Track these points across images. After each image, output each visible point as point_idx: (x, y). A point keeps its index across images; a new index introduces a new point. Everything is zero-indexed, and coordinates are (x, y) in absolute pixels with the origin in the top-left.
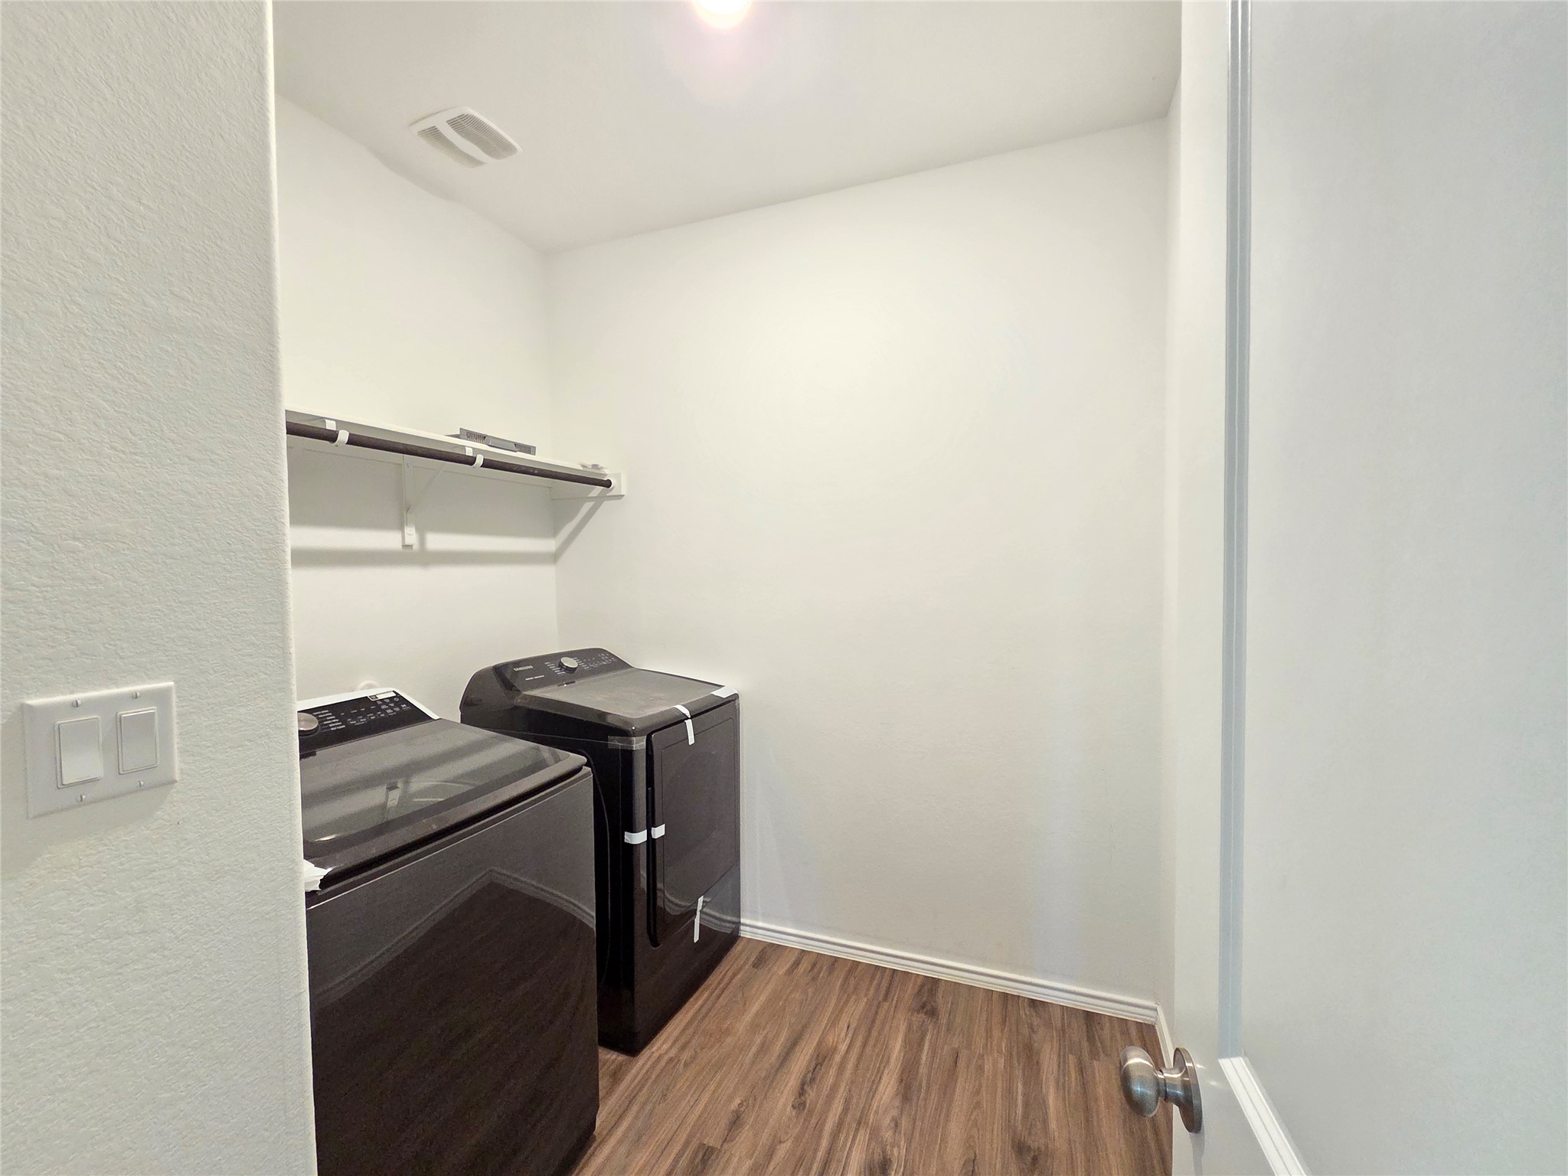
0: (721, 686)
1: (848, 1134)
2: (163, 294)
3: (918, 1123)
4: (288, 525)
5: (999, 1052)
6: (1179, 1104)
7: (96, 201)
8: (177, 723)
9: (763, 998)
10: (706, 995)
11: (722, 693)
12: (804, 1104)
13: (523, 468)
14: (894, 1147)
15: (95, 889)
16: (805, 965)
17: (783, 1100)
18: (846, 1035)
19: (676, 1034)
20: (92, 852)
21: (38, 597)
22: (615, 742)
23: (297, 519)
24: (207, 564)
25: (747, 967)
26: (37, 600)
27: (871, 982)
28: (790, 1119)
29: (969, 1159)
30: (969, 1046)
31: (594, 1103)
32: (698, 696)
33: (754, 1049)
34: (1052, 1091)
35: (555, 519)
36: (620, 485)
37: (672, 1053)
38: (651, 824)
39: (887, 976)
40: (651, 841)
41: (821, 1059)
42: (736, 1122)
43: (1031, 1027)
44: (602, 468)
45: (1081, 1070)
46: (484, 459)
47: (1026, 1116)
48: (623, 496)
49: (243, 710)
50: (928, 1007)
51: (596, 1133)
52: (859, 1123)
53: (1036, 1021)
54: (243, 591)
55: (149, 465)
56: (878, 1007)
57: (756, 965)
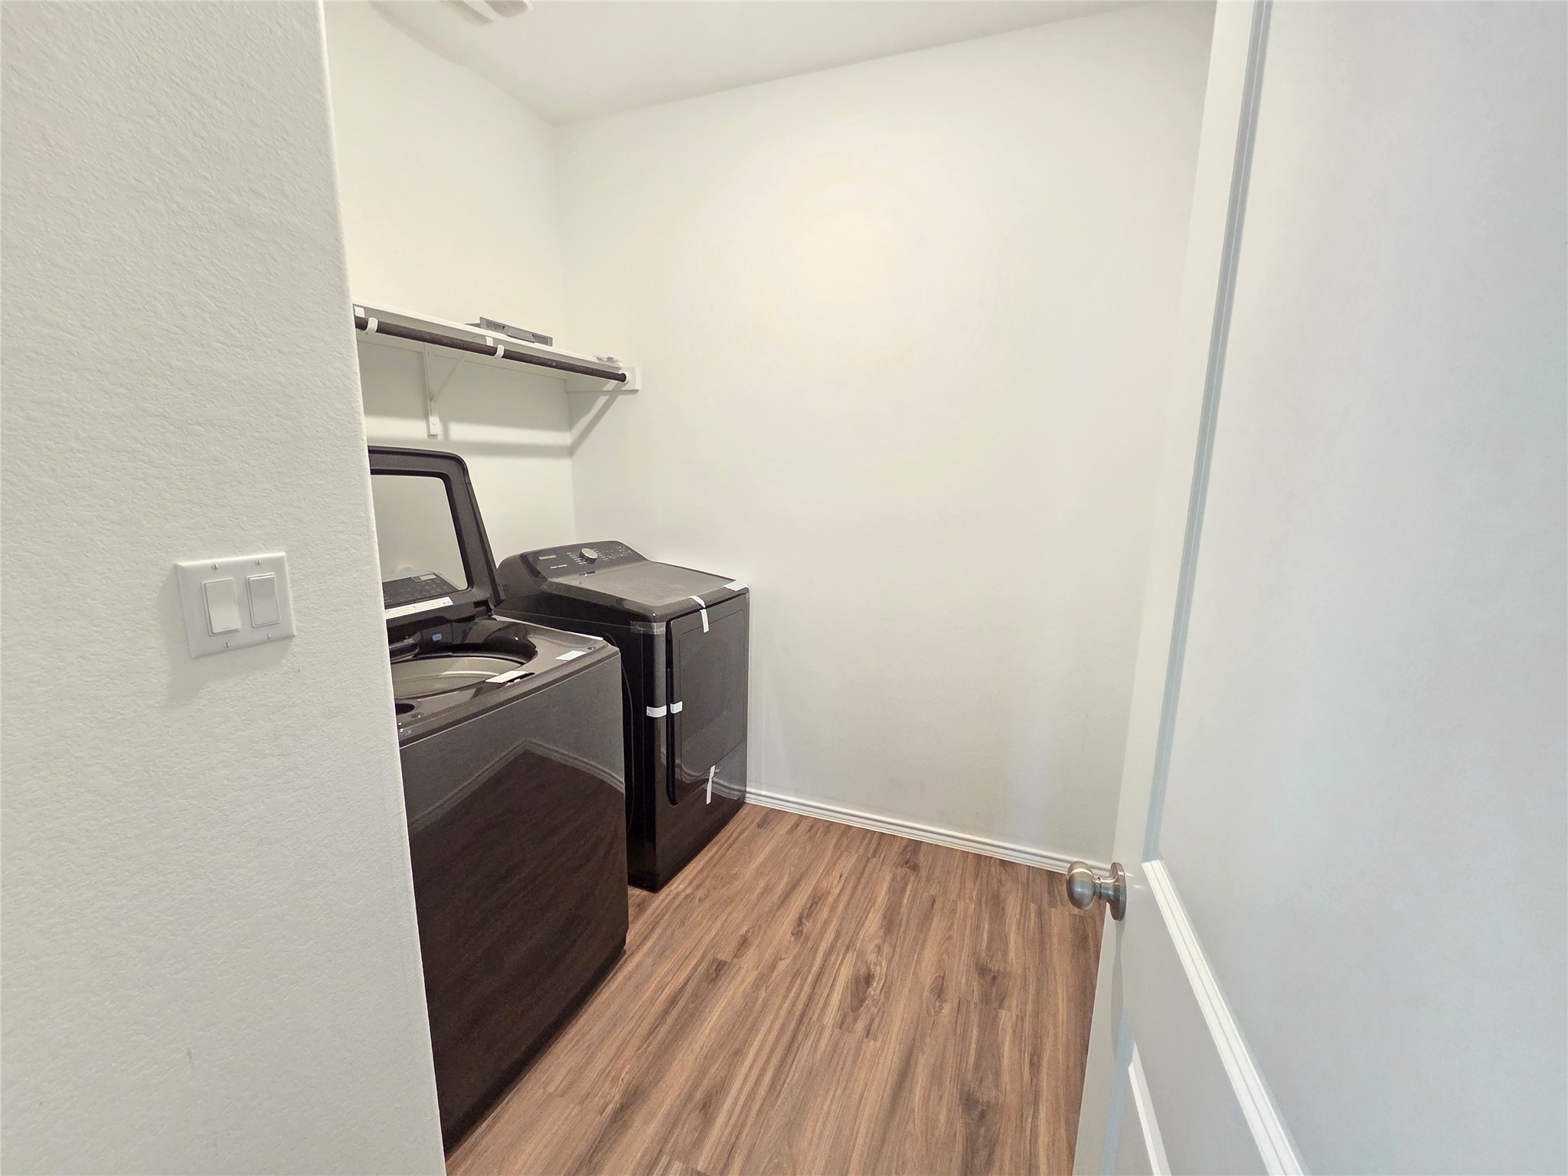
0: (732, 580)
1: (838, 955)
2: (244, 191)
3: (898, 949)
4: (363, 415)
5: (971, 899)
6: (1109, 900)
7: (180, 96)
8: (291, 588)
9: (767, 851)
10: (715, 849)
11: (735, 587)
12: (801, 932)
13: (542, 360)
14: (877, 965)
15: (244, 718)
16: (803, 827)
17: (783, 929)
18: (839, 882)
19: (691, 877)
20: (239, 689)
21: (176, 475)
22: (638, 628)
23: (370, 410)
24: (302, 449)
25: (753, 826)
26: (176, 477)
27: (862, 842)
28: (790, 942)
29: (940, 976)
30: (945, 893)
31: (624, 925)
32: (712, 588)
33: (758, 891)
34: (1013, 929)
35: (571, 411)
36: (634, 380)
37: (689, 891)
38: (670, 700)
39: (876, 838)
40: (670, 716)
41: (815, 901)
42: (744, 943)
43: (1000, 881)
44: (617, 361)
45: (1040, 914)
46: (505, 350)
47: (989, 946)
48: (637, 390)
49: (340, 579)
50: (911, 863)
51: (626, 947)
52: (848, 949)
53: (1004, 877)
54: (333, 474)
55: (247, 357)
56: (867, 862)
57: (759, 826)
